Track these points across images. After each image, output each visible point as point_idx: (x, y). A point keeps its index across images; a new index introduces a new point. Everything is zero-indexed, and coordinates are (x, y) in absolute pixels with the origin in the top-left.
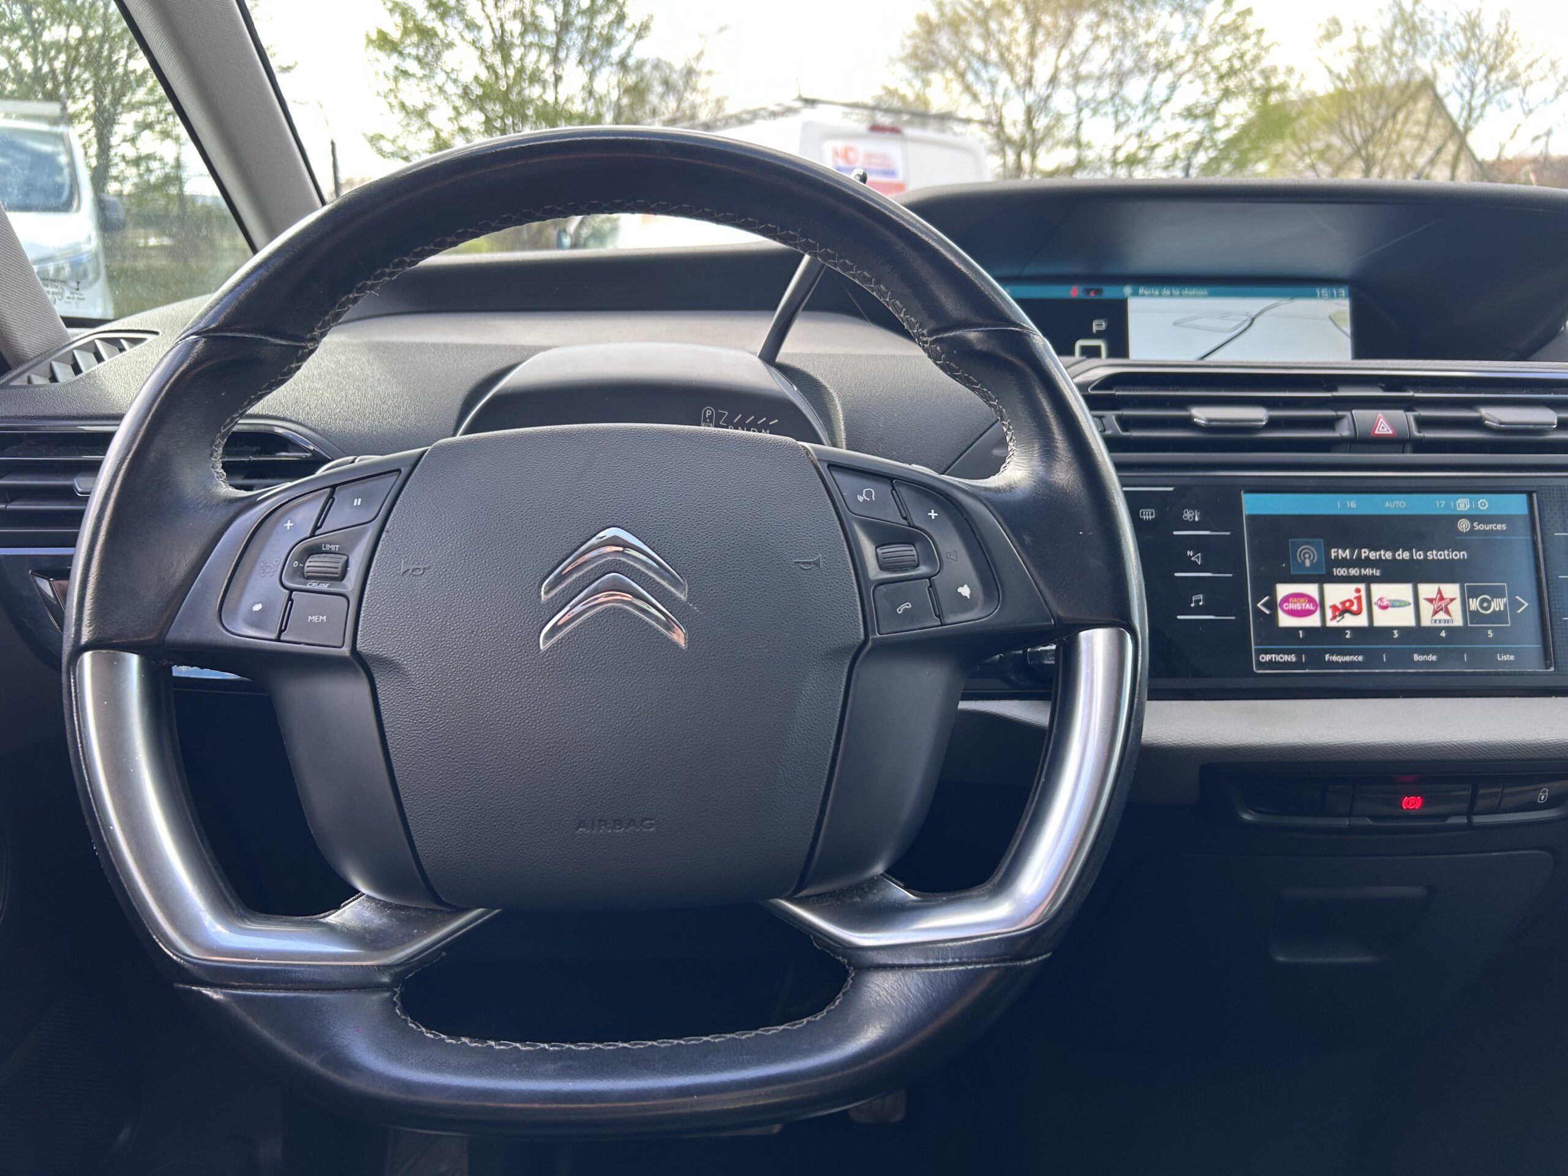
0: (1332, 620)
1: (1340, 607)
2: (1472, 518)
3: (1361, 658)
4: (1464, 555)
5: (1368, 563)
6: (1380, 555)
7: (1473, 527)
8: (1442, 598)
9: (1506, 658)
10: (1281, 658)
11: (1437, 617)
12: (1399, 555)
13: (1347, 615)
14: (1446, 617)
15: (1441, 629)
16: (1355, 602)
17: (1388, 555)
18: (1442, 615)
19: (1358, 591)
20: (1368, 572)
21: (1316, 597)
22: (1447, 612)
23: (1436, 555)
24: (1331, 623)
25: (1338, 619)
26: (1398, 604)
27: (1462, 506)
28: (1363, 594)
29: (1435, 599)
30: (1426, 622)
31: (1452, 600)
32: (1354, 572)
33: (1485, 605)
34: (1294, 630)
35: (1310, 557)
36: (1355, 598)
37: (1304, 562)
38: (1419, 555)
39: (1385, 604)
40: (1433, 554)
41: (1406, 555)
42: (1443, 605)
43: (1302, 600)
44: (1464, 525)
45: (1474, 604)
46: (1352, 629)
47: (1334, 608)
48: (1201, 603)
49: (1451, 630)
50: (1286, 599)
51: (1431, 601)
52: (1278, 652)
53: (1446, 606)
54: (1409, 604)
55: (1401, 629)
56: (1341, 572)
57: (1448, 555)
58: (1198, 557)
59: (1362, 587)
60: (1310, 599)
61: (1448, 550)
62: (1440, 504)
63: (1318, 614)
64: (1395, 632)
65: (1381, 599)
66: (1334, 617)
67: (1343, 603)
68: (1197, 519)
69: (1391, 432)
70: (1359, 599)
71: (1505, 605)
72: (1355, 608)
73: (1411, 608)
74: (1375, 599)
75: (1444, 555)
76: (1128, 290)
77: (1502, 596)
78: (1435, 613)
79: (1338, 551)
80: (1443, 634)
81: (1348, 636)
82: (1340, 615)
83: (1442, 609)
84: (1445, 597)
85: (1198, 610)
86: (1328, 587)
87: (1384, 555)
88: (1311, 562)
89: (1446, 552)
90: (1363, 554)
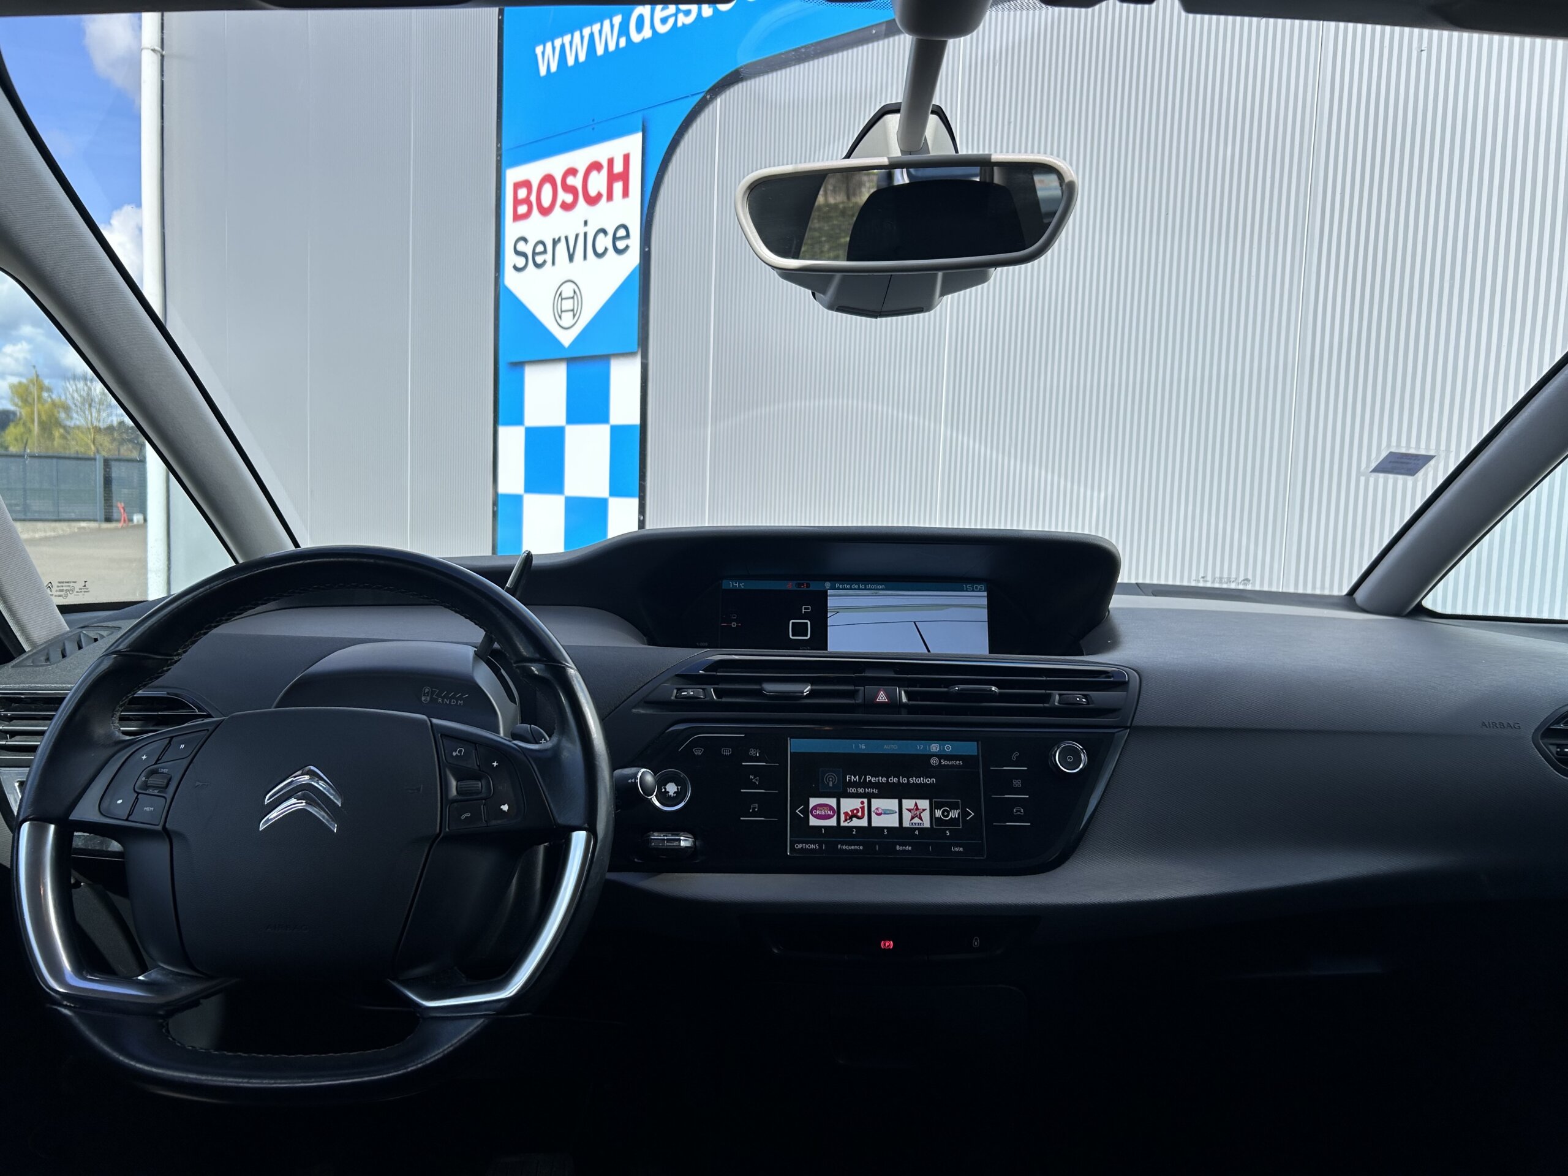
0: (844, 822)
1: (850, 813)
2: (940, 757)
3: (861, 848)
4: (933, 781)
5: (871, 785)
6: (879, 780)
7: (940, 762)
8: (917, 809)
9: (957, 849)
10: (809, 846)
11: (913, 821)
12: (891, 780)
13: (854, 819)
14: (920, 821)
15: (916, 829)
16: (860, 810)
17: (884, 780)
18: (916, 820)
19: (862, 803)
20: (870, 790)
21: (835, 807)
22: (921, 818)
23: (915, 781)
24: (843, 824)
25: (848, 821)
26: (888, 812)
27: (934, 748)
28: (866, 805)
29: (913, 810)
30: (906, 823)
31: (924, 810)
32: (860, 790)
33: (946, 814)
34: (819, 828)
35: (832, 781)
36: (860, 807)
37: (828, 783)
38: (904, 780)
39: (880, 812)
40: (913, 780)
41: (896, 780)
42: (918, 814)
43: (825, 808)
44: (934, 761)
45: (938, 813)
46: (856, 828)
47: (846, 814)
48: (756, 810)
49: (921, 830)
50: (815, 808)
51: (910, 810)
52: (807, 843)
53: (920, 814)
54: (896, 812)
55: (888, 828)
56: (853, 790)
57: (923, 781)
58: (757, 780)
59: (866, 800)
60: (830, 808)
61: (923, 777)
62: (920, 747)
63: (835, 818)
64: (886, 830)
65: (877, 809)
66: (846, 820)
67: (852, 811)
68: (758, 755)
69: (887, 700)
70: (863, 808)
71: (959, 814)
72: (860, 814)
73: (897, 815)
74: (873, 809)
75: (920, 780)
76: (828, 585)
77: (957, 809)
78: (912, 818)
79: (851, 777)
80: (917, 832)
81: (854, 833)
82: (849, 819)
83: (917, 816)
84: (919, 808)
85: (754, 814)
86: (843, 800)
87: (881, 780)
88: (833, 783)
89: (922, 779)
90: (868, 779)
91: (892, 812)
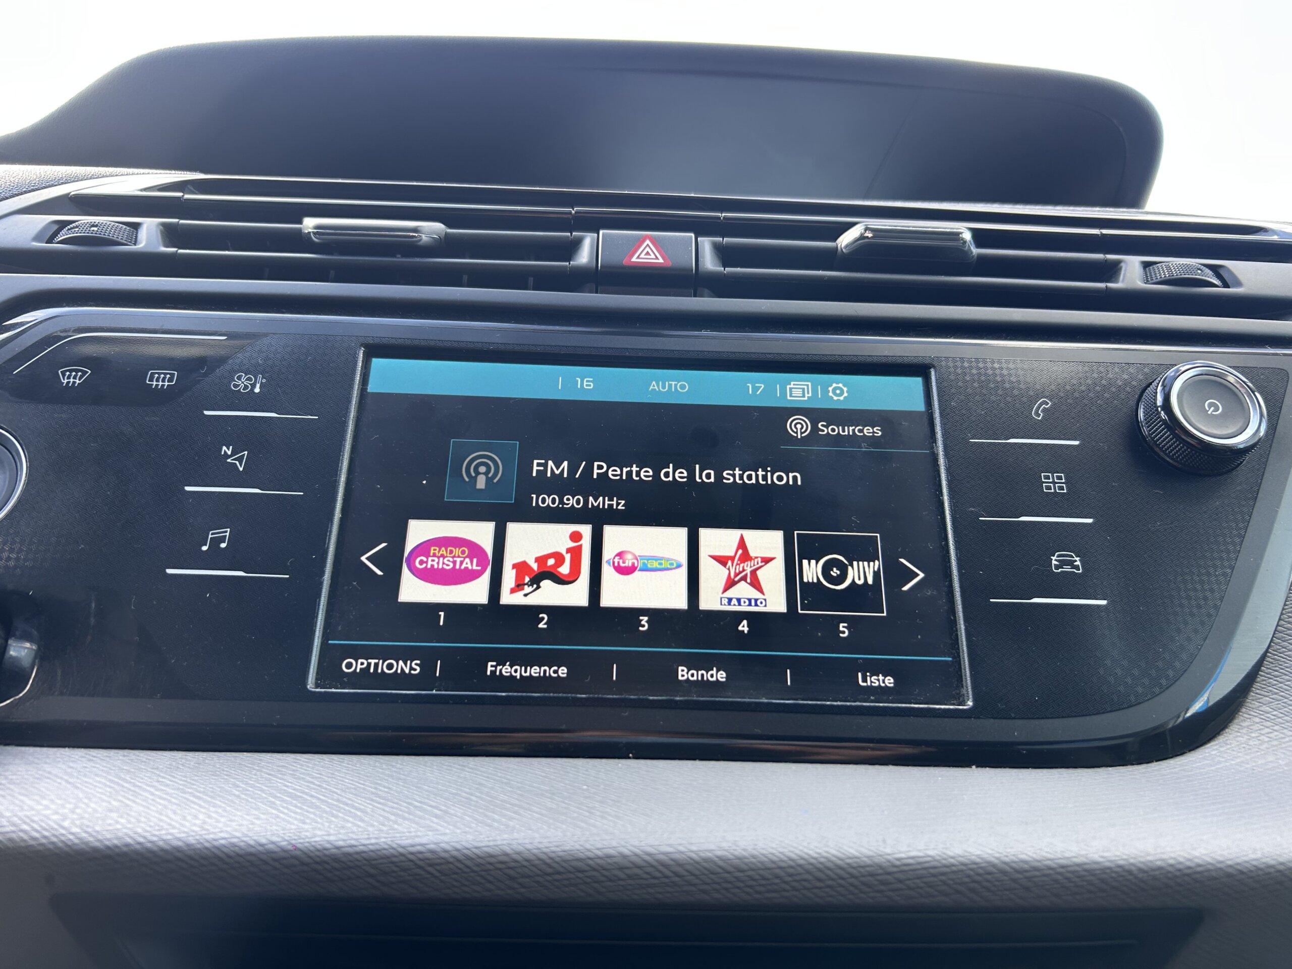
0: (513, 591)
1: (535, 566)
2: (814, 415)
3: (563, 671)
4: (795, 478)
5: (604, 486)
6: (629, 473)
7: (815, 429)
8: (746, 557)
9: (875, 681)
10: (390, 667)
11: (733, 593)
12: (667, 475)
13: (546, 584)
14: (754, 594)
15: (739, 616)
16: (568, 557)
17: (646, 474)
18: (743, 590)
19: (576, 537)
20: (602, 502)
21: (489, 549)
22: (756, 584)
23: (741, 477)
24: (507, 598)
25: (527, 589)
26: (656, 565)
27: (797, 393)
28: (586, 543)
29: (732, 558)
30: (710, 600)
31: (767, 561)
32: (571, 501)
33: (835, 572)
34: (430, 609)
35: (486, 474)
36: (568, 551)
37: (474, 480)
38: (707, 476)
39: (628, 563)
40: (734, 476)
41: (681, 475)
42: (748, 570)
43: (457, 551)
44: (798, 427)
45: (812, 571)
46: (551, 610)
47: (521, 568)
48: (223, 545)
49: (758, 620)
50: (423, 548)
51: (722, 561)
52: (384, 654)
53: (754, 573)
54: (679, 566)
55: (655, 614)
56: (549, 501)
57: (765, 478)
58: (240, 459)
59: (586, 530)
60: (474, 550)
61: (765, 470)
62: (755, 389)
63: (485, 579)
64: (644, 619)
65: (620, 555)
66: (519, 587)
67: (541, 560)
68: (257, 390)
69: (661, 260)
70: (576, 553)
71: (876, 575)
72: (565, 569)
73: (682, 574)
74: (608, 553)
75: (756, 477)
77: (871, 558)
78: (730, 584)
79: (545, 465)
80: (744, 627)
81: (541, 626)
82: (531, 583)
83: (744, 579)
84: (752, 553)
85: (215, 559)
86: (514, 529)
87: (638, 474)
88: (489, 481)
89: (760, 473)
90: (596, 471)
91: (669, 566)
